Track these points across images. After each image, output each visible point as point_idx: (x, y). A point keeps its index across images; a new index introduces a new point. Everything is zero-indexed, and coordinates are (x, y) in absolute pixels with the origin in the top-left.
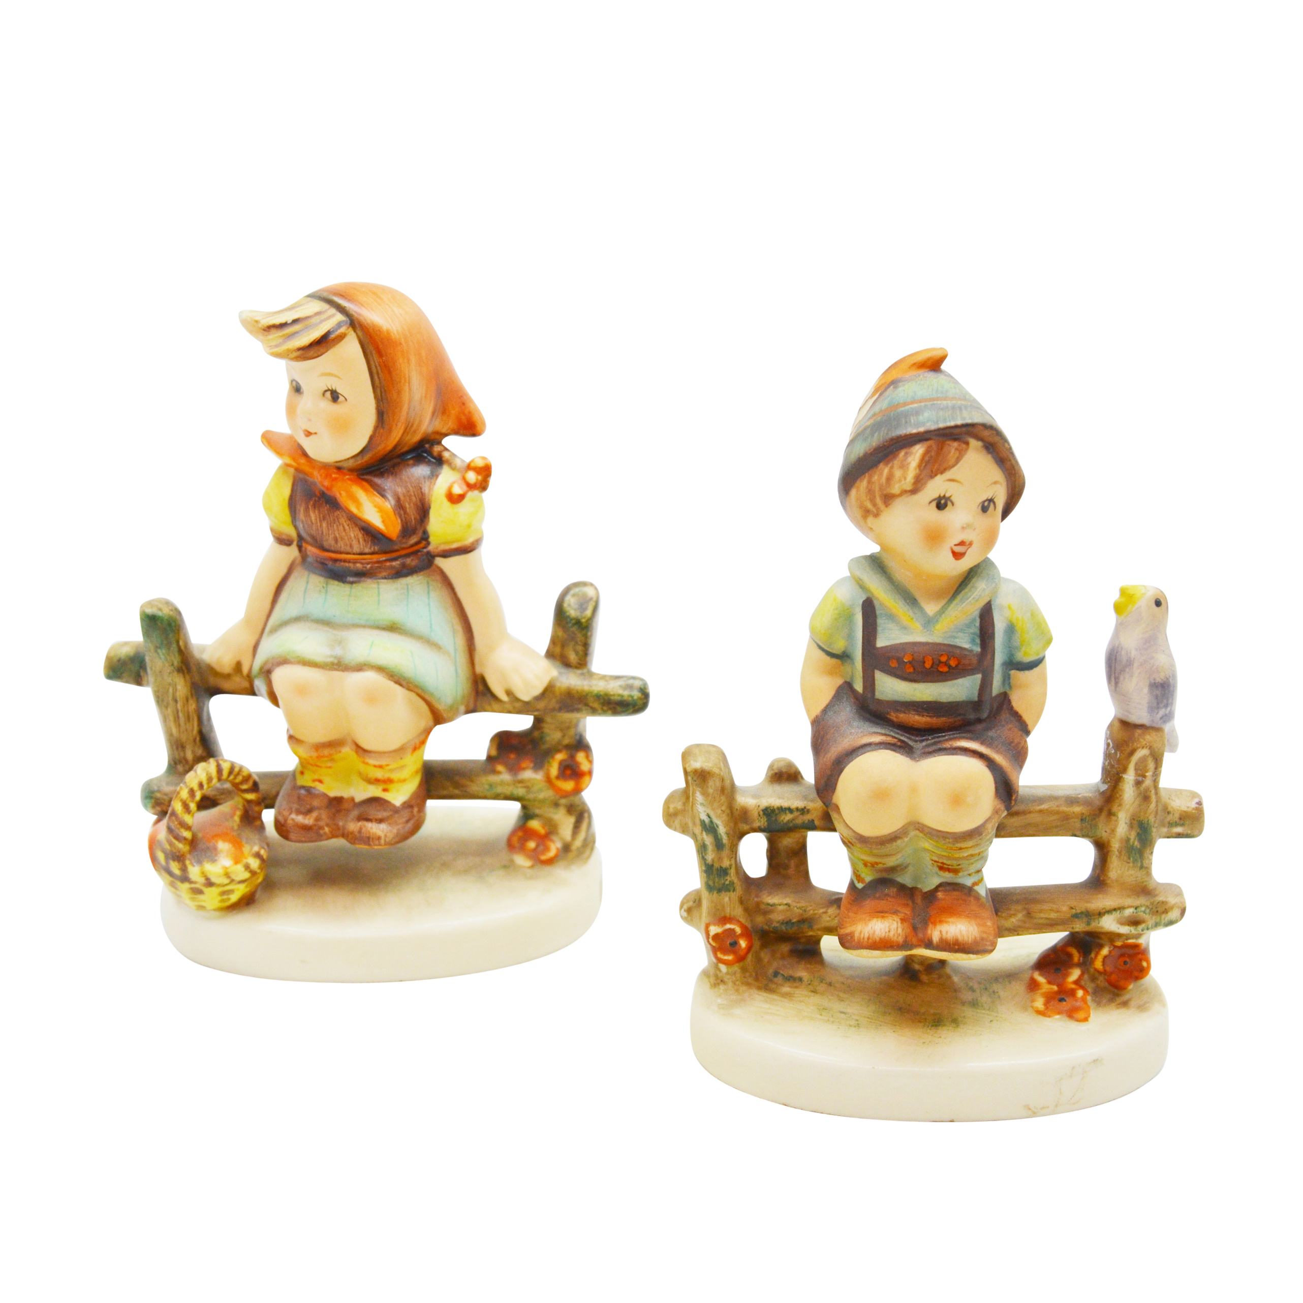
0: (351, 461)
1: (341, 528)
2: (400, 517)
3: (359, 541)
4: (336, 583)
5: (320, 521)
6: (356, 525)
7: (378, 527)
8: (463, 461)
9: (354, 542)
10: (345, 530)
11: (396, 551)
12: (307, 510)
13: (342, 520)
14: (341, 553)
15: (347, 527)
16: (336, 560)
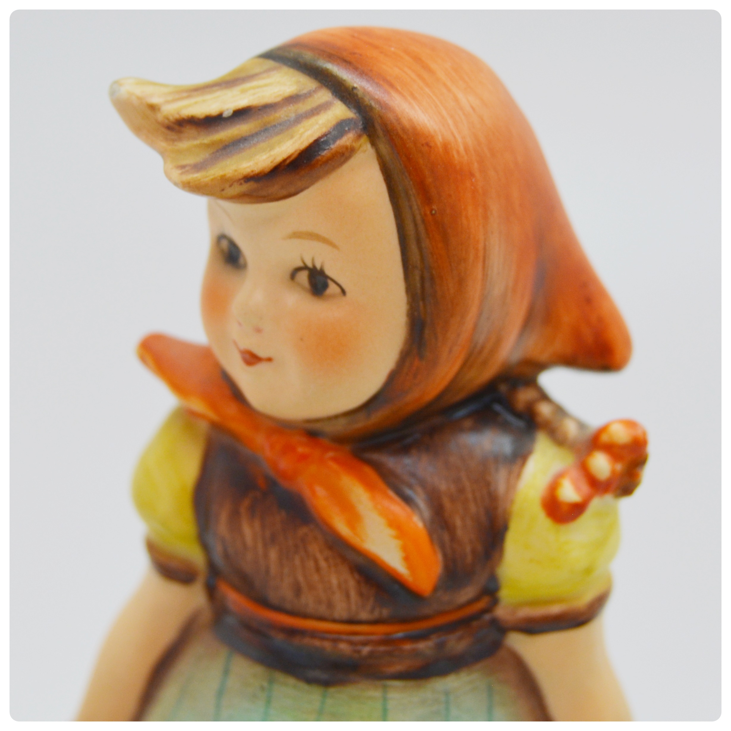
0: (343, 422)
1: (311, 564)
2: (442, 547)
3: (348, 596)
4: (291, 681)
5: (265, 545)
6: (344, 559)
7: (394, 571)
8: (581, 425)
9: (338, 598)
10: (318, 569)
11: (426, 618)
12: (235, 515)
13: (314, 548)
14: (305, 616)
15: (323, 564)
16: (292, 632)
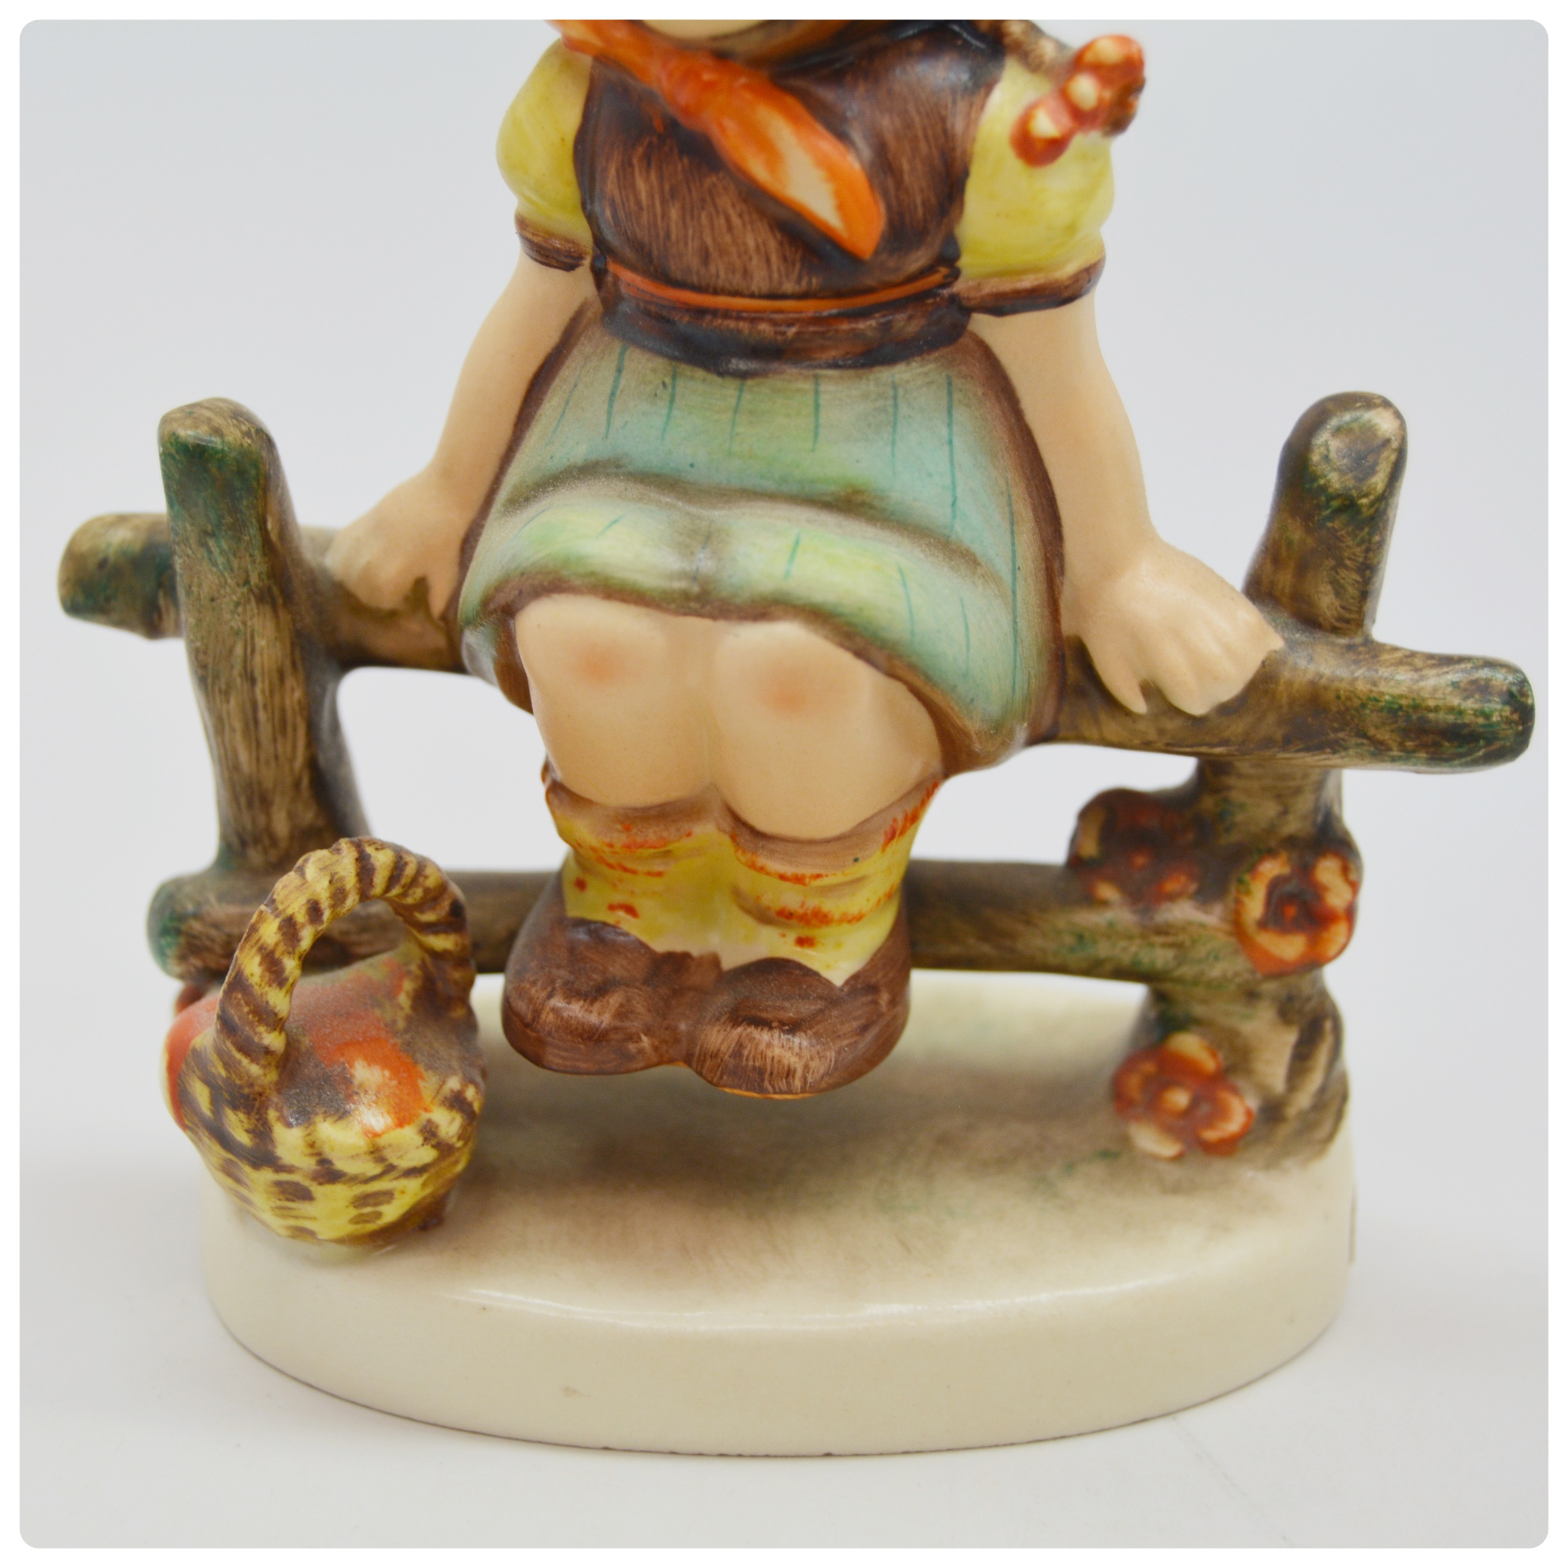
0: (757, 38)
1: (722, 221)
2: (885, 195)
3: (768, 261)
4: (700, 373)
5: (663, 202)
6: (762, 213)
7: (826, 225)
8: (1060, 46)
9: (756, 264)
10: (730, 228)
11: (870, 290)
12: (626, 168)
13: (726, 201)
14: (716, 292)
15: (736, 221)
16: (700, 312)
